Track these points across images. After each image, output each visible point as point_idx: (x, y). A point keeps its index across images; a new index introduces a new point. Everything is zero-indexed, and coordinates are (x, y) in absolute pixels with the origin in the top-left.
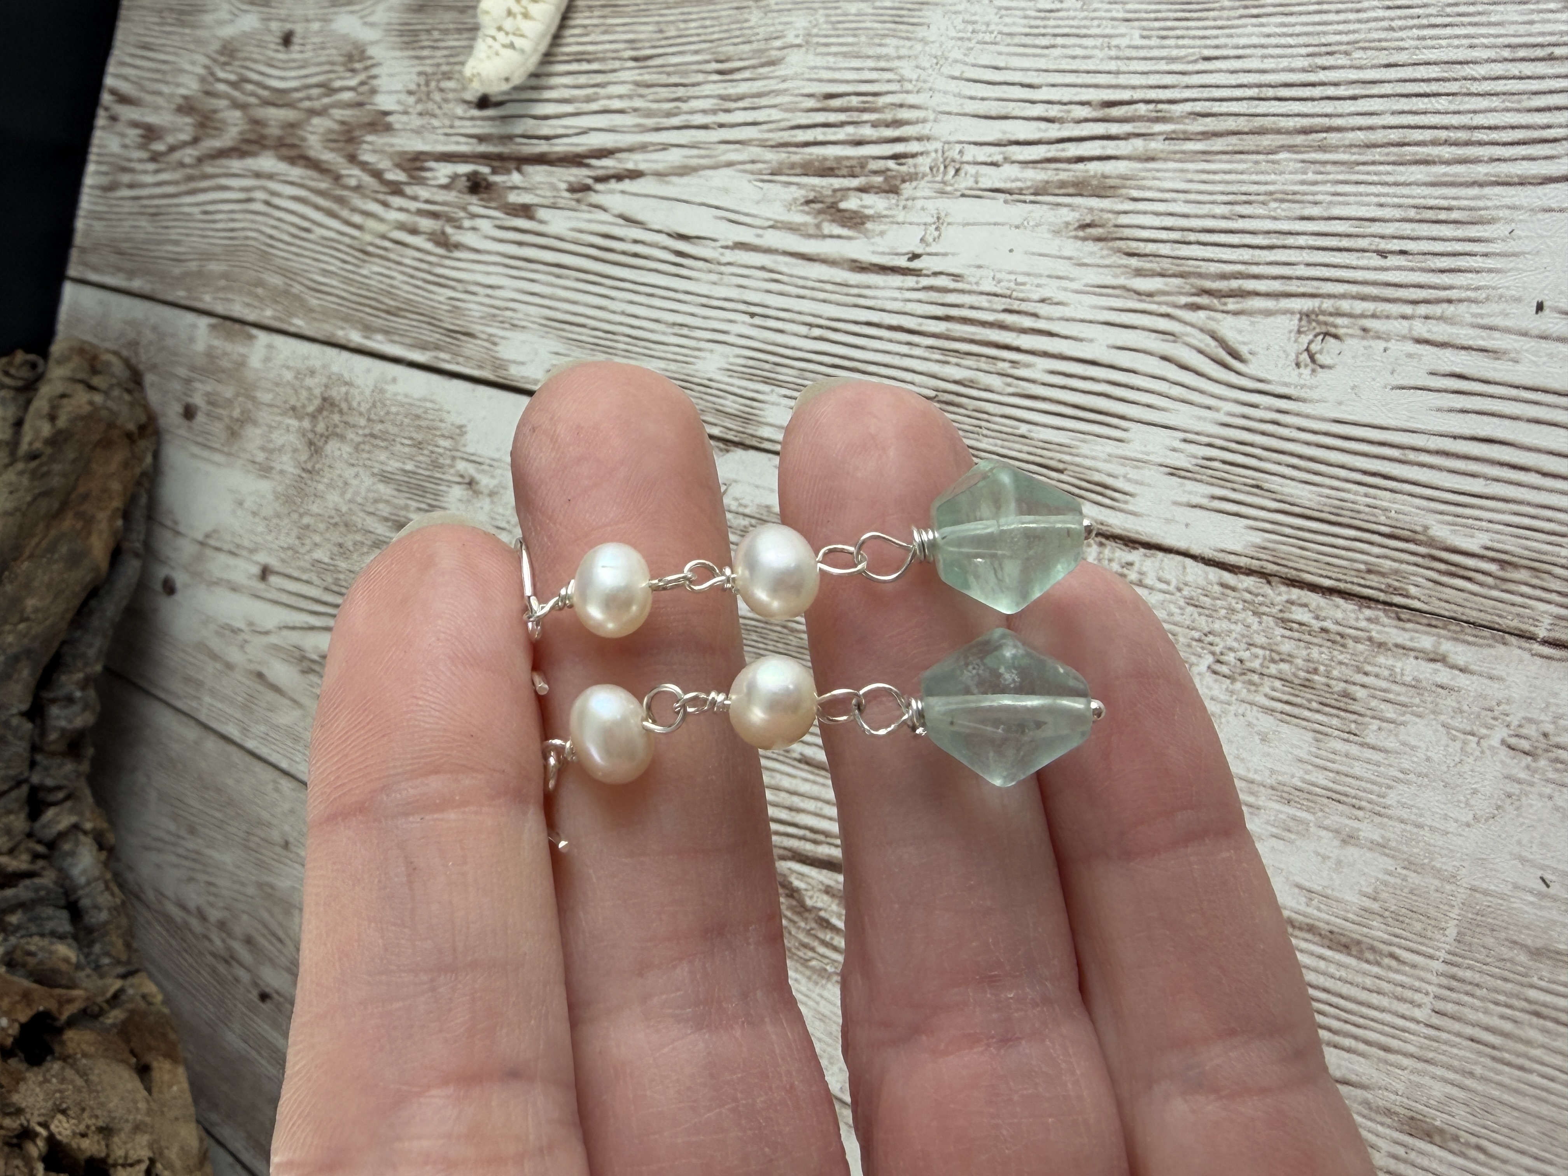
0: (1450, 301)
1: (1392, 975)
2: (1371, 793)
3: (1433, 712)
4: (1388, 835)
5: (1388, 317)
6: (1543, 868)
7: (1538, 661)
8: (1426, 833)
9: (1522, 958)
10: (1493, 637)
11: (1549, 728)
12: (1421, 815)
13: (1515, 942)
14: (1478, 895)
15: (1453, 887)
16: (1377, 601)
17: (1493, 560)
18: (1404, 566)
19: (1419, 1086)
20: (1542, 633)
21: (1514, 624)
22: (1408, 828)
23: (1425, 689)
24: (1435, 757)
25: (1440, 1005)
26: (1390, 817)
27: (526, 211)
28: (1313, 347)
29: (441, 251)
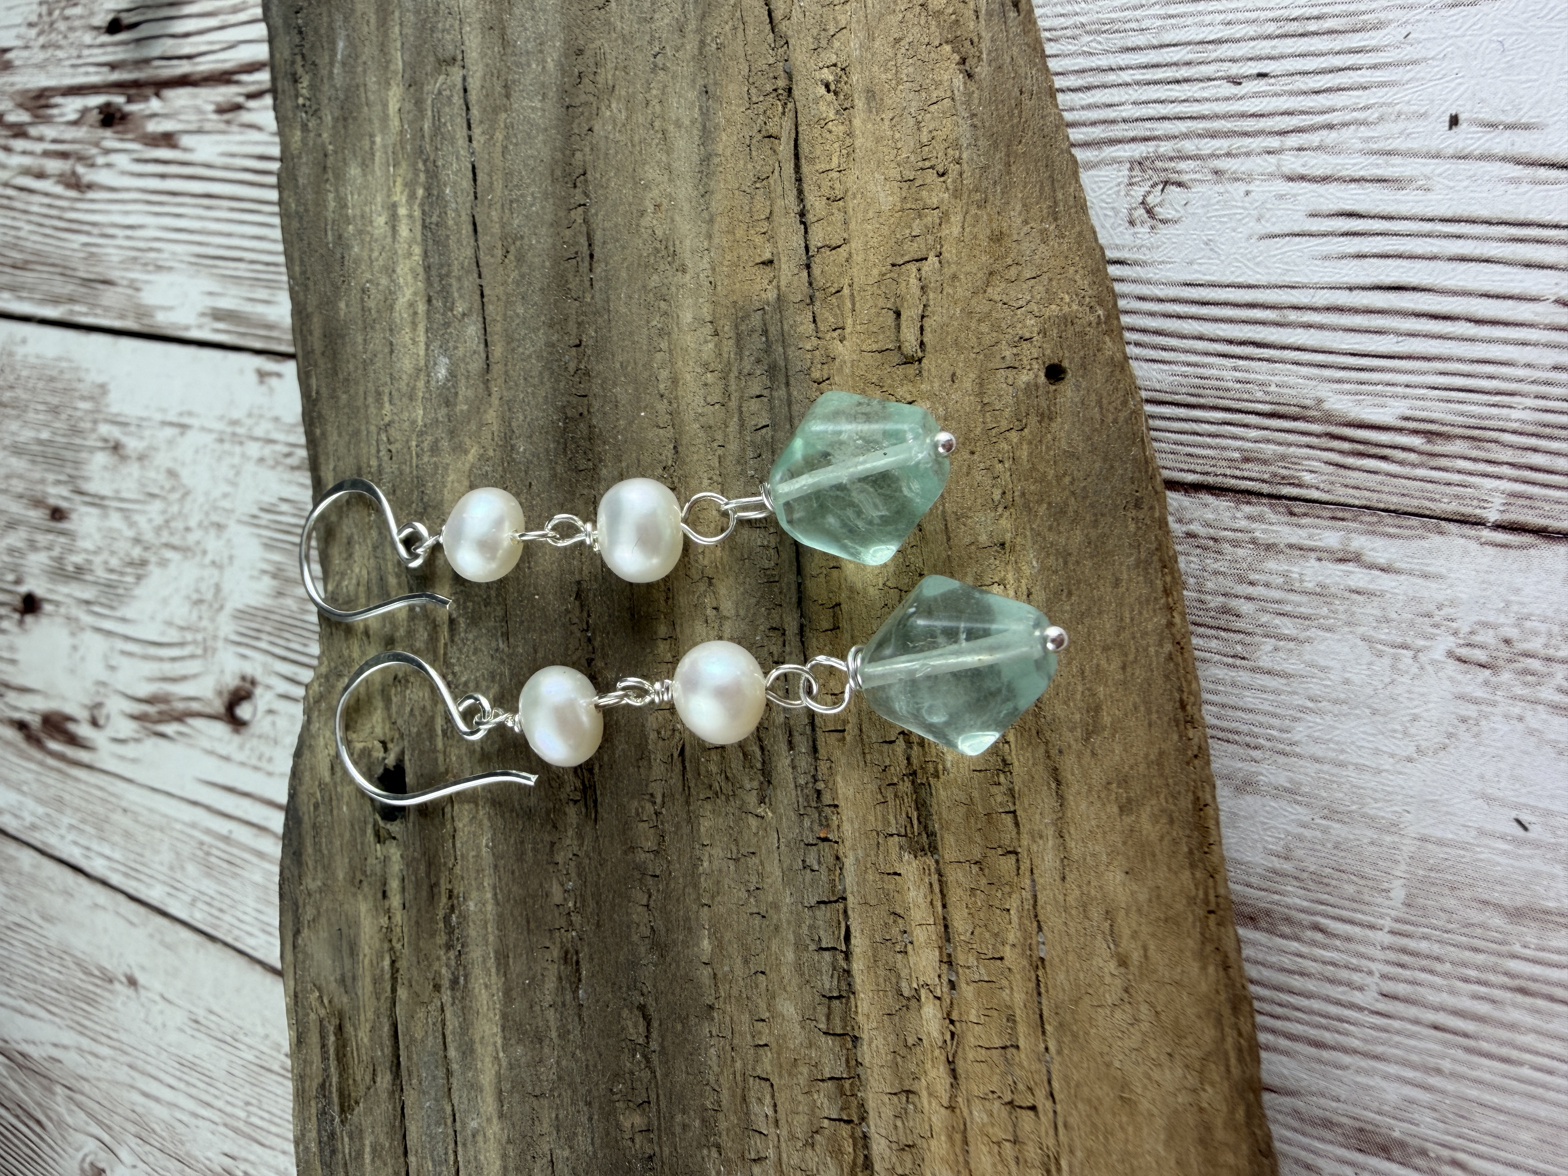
0: (1330, 127)
1: (1319, 952)
2: (1271, 727)
3: (1349, 624)
4: (1298, 777)
5: (1248, 154)
6: (1516, 807)
7: (1490, 550)
8: (1350, 772)
9: (1497, 921)
10: (1424, 526)
11: (1512, 633)
12: (1342, 751)
13: (1486, 903)
14: (1430, 846)
15: (1396, 839)
16: (1259, 494)
17: (1416, 432)
18: (1292, 450)
19: (1367, 1088)
20: (1493, 516)
21: (1452, 507)
22: (1326, 767)
23: (1335, 596)
24: (1356, 679)
25: (1389, 987)
26: (1299, 756)
27: (168, 139)
28: (1151, 200)
29: (73, 194)
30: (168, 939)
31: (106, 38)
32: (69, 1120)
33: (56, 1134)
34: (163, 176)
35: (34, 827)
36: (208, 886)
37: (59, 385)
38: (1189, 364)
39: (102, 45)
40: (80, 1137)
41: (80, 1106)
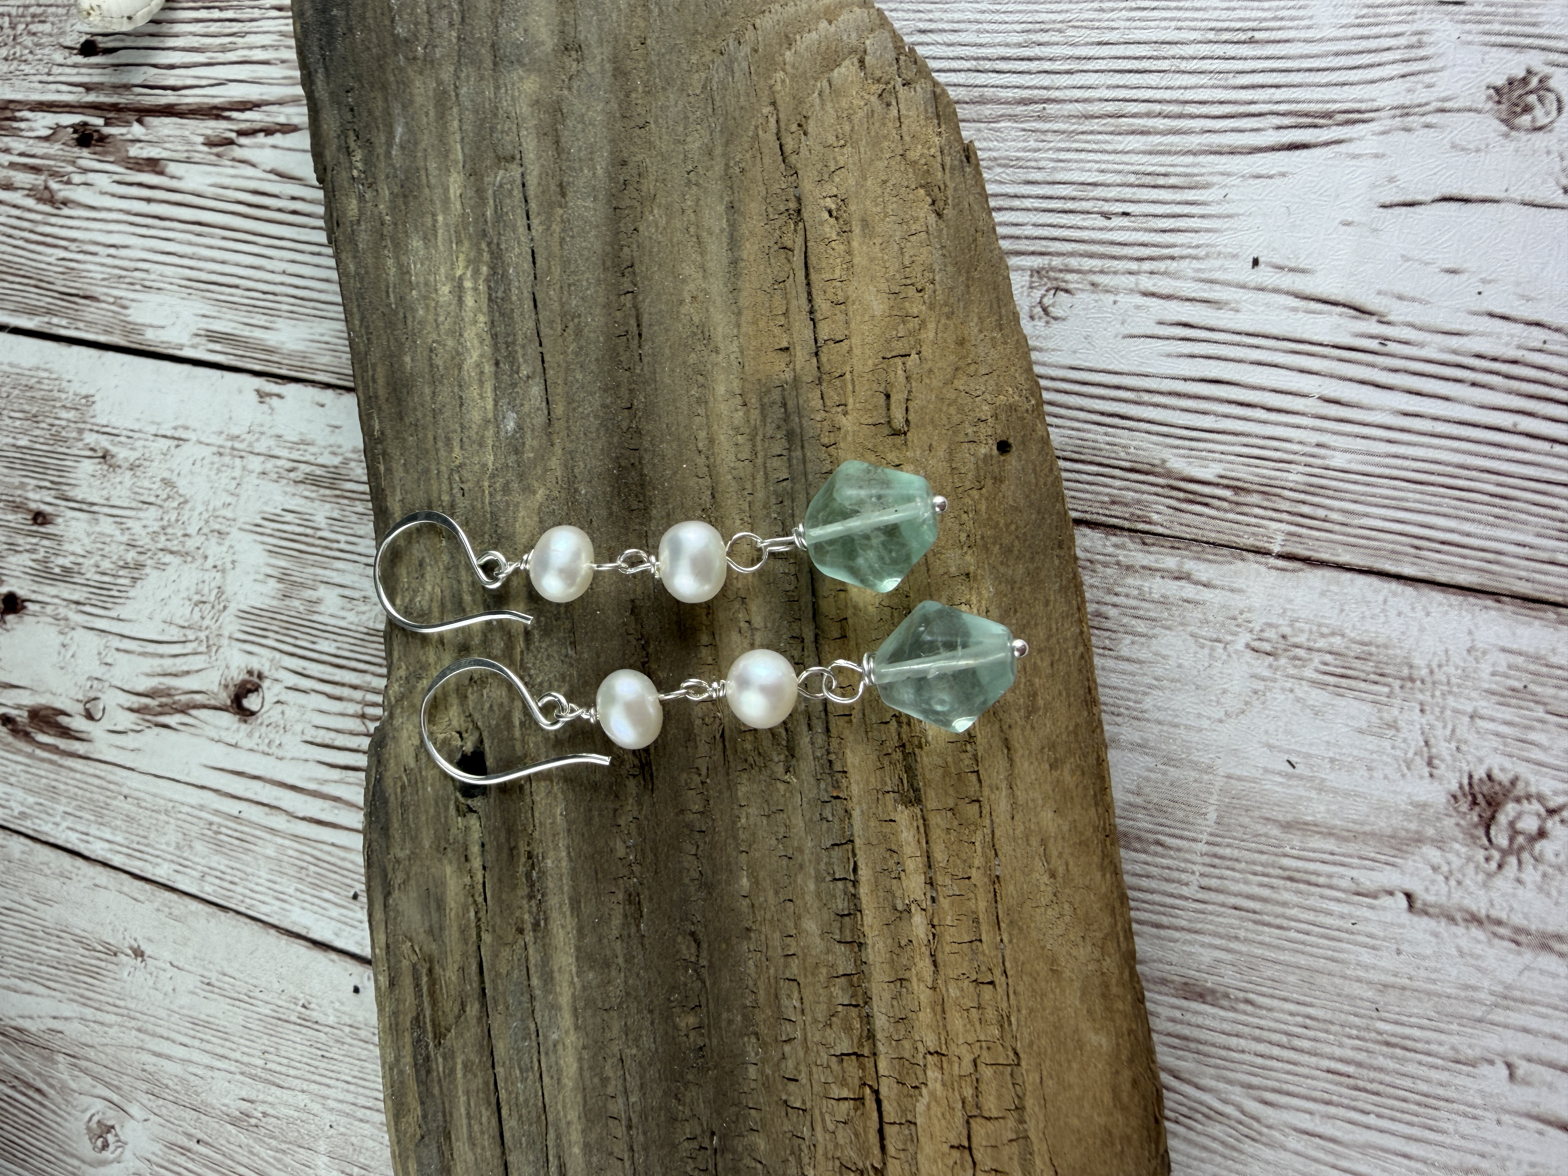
0: (1173, 258)
1: (1159, 860)
2: (1129, 700)
3: (1182, 624)
4: (1146, 736)
5: (1115, 273)
6: (1288, 752)
7: (1274, 573)
8: (1182, 731)
9: (1275, 832)
10: (1232, 554)
11: (1287, 631)
12: (1176, 716)
13: (1268, 819)
14: (1233, 781)
15: (1211, 777)
16: (1122, 529)
17: (1227, 487)
18: (1145, 496)
19: (1190, 954)
20: (1276, 549)
21: (1250, 541)
22: (1165, 728)
23: (1172, 604)
24: (1186, 664)
25: (1205, 882)
26: (1148, 720)
27: (153, 165)
28: (1047, 301)
29: (47, 208)
30: (176, 912)
31: (80, 59)
32: (74, 1085)
33: (59, 1099)
34: (149, 200)
35: (23, 815)
36: (219, 862)
37: (38, 394)
38: (1073, 429)
39: (75, 66)
40: (86, 1100)
41: (85, 1071)
